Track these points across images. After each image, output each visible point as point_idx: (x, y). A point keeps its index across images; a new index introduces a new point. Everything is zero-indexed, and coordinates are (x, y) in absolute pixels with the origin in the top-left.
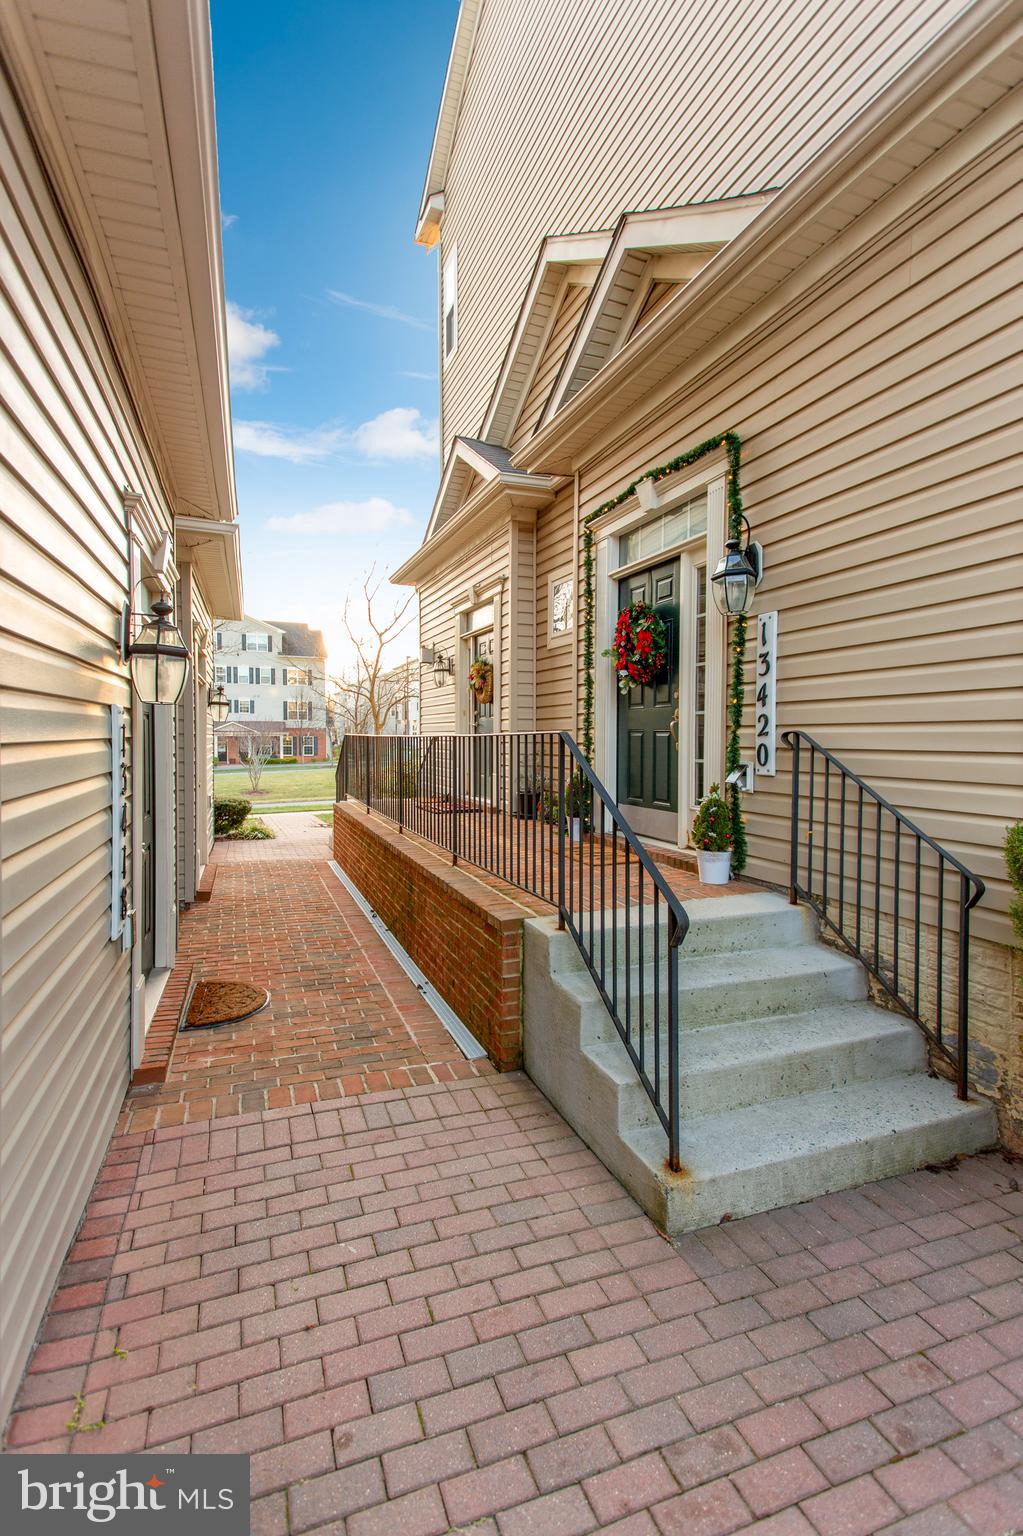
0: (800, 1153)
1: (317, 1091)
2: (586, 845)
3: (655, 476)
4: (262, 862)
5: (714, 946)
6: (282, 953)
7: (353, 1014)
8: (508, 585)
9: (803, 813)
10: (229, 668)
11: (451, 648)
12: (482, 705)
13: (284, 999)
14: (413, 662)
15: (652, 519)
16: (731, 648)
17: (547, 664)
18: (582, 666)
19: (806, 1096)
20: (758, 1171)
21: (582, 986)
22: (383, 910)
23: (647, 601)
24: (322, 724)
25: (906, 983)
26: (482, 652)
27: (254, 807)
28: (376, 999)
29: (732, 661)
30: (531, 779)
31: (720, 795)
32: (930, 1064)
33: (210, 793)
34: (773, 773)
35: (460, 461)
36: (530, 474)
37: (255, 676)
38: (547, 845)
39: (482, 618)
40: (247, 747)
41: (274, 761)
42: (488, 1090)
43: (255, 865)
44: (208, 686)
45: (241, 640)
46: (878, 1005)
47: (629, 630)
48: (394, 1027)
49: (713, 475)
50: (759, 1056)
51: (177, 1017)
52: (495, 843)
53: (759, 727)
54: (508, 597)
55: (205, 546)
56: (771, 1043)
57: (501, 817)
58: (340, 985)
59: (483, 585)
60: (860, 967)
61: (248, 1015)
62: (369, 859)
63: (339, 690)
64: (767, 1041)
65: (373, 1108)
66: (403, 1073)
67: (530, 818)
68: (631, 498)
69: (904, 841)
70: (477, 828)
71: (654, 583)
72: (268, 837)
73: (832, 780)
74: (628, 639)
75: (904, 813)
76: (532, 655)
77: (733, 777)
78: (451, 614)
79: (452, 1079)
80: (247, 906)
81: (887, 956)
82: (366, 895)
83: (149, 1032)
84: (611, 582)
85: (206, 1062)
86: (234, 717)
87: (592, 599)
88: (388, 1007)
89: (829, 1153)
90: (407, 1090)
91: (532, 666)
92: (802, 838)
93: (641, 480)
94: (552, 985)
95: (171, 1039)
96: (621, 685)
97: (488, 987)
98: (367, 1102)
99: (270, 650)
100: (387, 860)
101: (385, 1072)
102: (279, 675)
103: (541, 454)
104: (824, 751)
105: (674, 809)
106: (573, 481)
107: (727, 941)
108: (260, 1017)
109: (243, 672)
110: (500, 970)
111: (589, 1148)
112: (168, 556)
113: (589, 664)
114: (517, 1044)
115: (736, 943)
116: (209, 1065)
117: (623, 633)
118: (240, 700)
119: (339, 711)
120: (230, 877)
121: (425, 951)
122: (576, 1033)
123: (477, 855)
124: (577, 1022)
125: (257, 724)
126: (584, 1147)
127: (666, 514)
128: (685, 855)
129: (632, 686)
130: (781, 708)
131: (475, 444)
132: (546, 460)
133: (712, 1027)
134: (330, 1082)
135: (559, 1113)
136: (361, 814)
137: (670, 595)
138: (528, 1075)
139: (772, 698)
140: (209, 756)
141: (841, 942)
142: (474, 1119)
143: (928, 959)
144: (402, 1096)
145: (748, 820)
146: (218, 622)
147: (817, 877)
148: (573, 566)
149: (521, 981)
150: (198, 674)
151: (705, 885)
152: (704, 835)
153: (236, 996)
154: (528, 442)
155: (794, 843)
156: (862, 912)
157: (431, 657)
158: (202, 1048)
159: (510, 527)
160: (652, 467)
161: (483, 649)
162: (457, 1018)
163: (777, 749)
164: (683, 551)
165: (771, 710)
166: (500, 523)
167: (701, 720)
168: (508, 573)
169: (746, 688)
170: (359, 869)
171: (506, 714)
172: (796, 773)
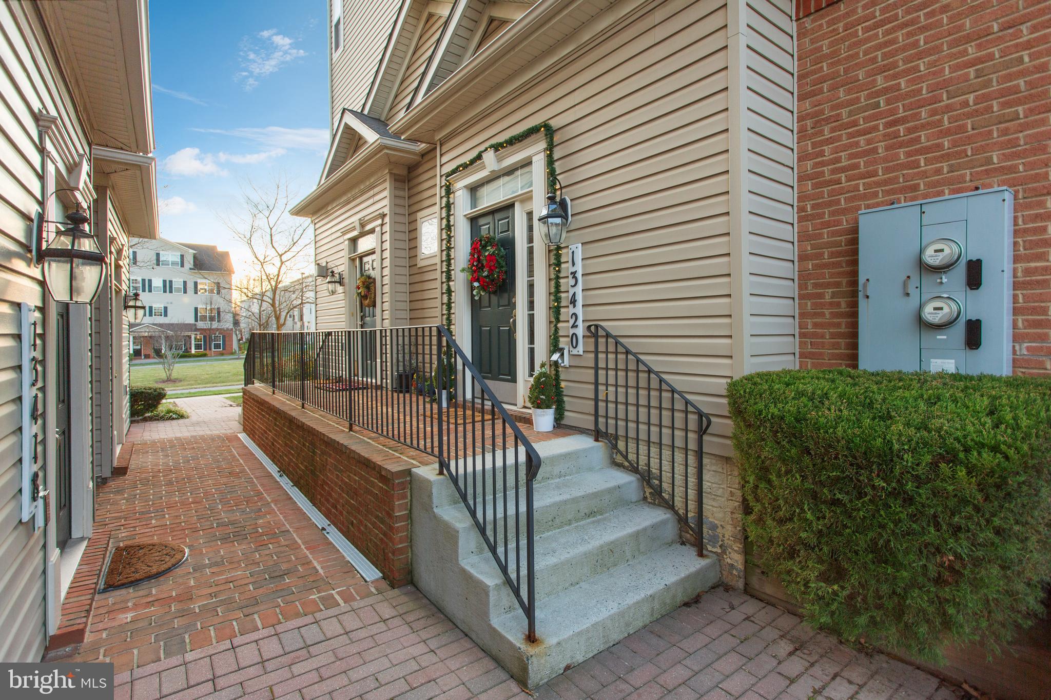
0: (612, 612)
1: (236, 628)
2: (452, 410)
3: (497, 147)
4: (178, 439)
5: (548, 476)
6: (198, 514)
7: (266, 558)
8: (387, 220)
9: (602, 379)
10: (144, 280)
11: (341, 265)
12: (367, 309)
13: (201, 553)
14: (308, 277)
15: (494, 177)
16: (552, 268)
17: (417, 278)
18: (444, 280)
19: (612, 570)
20: (587, 630)
21: (458, 515)
22: (288, 469)
23: (492, 234)
24: (230, 325)
25: (666, 486)
26: (367, 269)
27: (169, 393)
28: (287, 543)
29: (553, 276)
30: (407, 363)
31: (546, 369)
32: (681, 537)
33: (126, 383)
34: (581, 353)
35: (347, 127)
36: (403, 140)
37: (168, 287)
38: (421, 411)
39: (365, 244)
40: (161, 344)
41: (186, 355)
42: (386, 604)
43: (170, 441)
44: (124, 292)
45: (155, 257)
46: (649, 503)
47: (479, 253)
48: (303, 564)
49: (536, 150)
50: (582, 549)
51: (95, 581)
52: (379, 412)
53: (572, 321)
54: (387, 228)
55: (123, 173)
56: (589, 538)
57: (384, 392)
58: (253, 535)
59: (367, 218)
60: (638, 479)
61: (169, 570)
62: (276, 430)
63: (245, 298)
64: (587, 538)
65: (289, 635)
66: (314, 601)
67: (407, 392)
68: (479, 162)
69: (664, 394)
70: (365, 401)
71: (496, 221)
72: (182, 417)
73: (619, 356)
74: (479, 260)
75: (664, 376)
76: (406, 271)
77: (555, 357)
78: (341, 240)
79: (355, 600)
80: (164, 476)
81: (655, 471)
82: (273, 458)
83: (66, 598)
84: (465, 220)
85: (127, 618)
86: (148, 320)
87: (451, 232)
88: (297, 548)
89: (629, 608)
90: (318, 616)
91: (406, 280)
92: (602, 396)
93: (486, 149)
94: (435, 517)
95: (89, 601)
96: (475, 293)
97: (382, 523)
98: (282, 631)
99: (182, 266)
100: (292, 429)
101: (297, 603)
102: (190, 286)
103: (411, 126)
104: (615, 337)
105: (514, 380)
106: (436, 148)
107: (556, 471)
108: (179, 571)
109: (157, 283)
110: (393, 510)
111: (466, 635)
112: (84, 176)
113: (449, 278)
114: (407, 564)
115: (562, 471)
116: (129, 620)
117: (476, 256)
118: (154, 306)
119: (244, 314)
120: (147, 452)
121: (327, 500)
122: (456, 552)
123: (370, 422)
124: (456, 544)
125: (170, 326)
126: (463, 635)
127: (504, 175)
128: (523, 413)
129: (483, 294)
130: (585, 309)
131: (359, 115)
132: (415, 131)
133: (550, 533)
134: (248, 618)
135: (443, 613)
136: (268, 395)
137: (508, 231)
138: (416, 587)
139: (580, 302)
140: (125, 351)
141: (626, 464)
142: (374, 629)
143: (679, 469)
144: (314, 621)
145: (566, 386)
146: (135, 240)
147: (611, 422)
148: (437, 208)
149: (410, 516)
150: (114, 282)
151: (538, 432)
152: (537, 398)
153: (156, 555)
154: (401, 117)
155: (596, 400)
156: (640, 442)
157: (324, 272)
158: (123, 605)
159: (388, 177)
160: (494, 141)
161: (367, 267)
162: (356, 550)
163: (584, 337)
164: (517, 201)
165: (579, 310)
166: (379, 174)
167: (531, 318)
168: (386, 210)
169: (563, 295)
170: (267, 438)
171: (387, 315)
172: (596, 352)
